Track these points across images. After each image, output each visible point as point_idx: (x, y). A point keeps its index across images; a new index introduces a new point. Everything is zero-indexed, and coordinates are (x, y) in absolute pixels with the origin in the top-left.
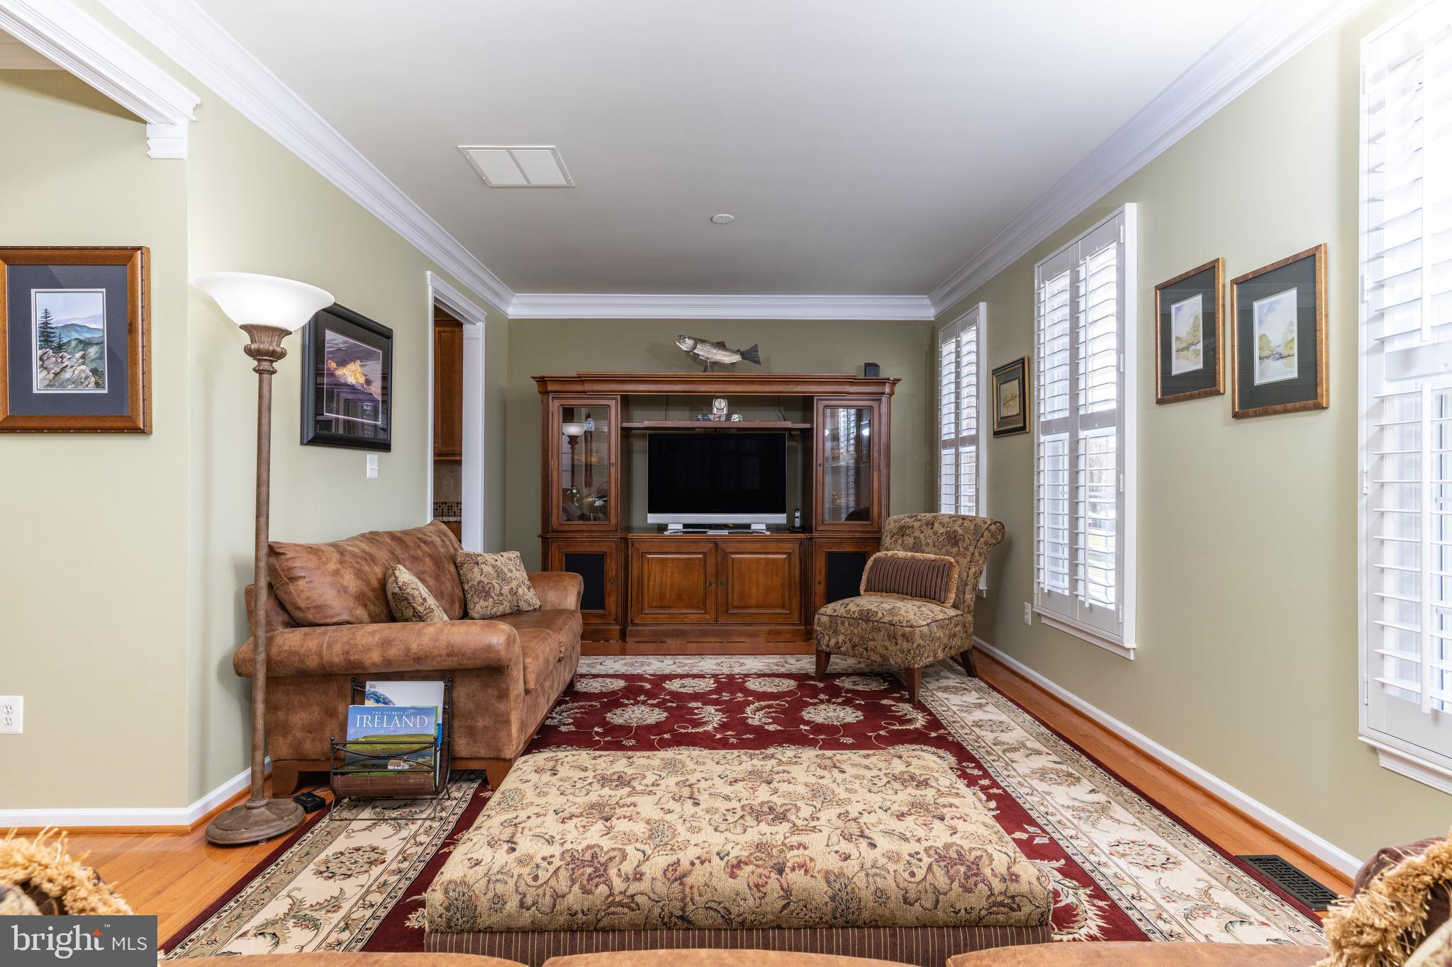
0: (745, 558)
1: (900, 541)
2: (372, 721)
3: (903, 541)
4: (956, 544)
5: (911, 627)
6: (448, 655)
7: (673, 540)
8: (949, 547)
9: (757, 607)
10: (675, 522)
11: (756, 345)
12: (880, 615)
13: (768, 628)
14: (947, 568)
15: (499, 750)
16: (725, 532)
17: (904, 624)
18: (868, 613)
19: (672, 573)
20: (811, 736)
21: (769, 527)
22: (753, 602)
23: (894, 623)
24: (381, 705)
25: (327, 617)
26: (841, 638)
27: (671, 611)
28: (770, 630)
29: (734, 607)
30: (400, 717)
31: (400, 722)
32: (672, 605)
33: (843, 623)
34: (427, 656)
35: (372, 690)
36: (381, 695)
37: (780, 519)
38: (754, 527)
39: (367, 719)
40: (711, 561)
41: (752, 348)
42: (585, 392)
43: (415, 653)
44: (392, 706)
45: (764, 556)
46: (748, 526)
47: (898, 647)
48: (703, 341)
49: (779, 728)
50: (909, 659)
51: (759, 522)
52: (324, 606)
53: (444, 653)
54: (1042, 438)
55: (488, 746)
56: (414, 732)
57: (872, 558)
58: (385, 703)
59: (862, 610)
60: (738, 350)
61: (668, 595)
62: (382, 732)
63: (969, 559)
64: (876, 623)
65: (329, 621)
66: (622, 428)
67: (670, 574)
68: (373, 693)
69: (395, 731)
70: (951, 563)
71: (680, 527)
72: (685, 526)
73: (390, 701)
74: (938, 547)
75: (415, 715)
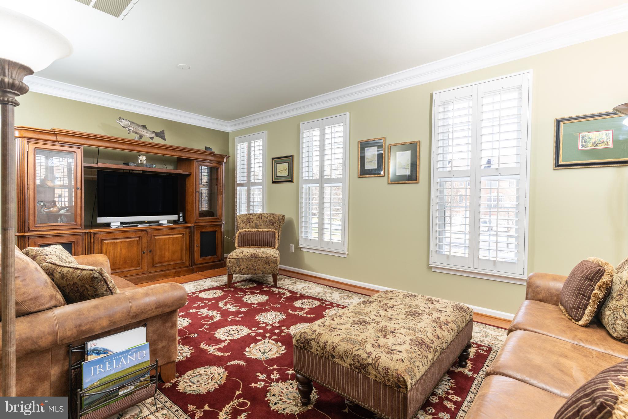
0: (162, 239)
1: (248, 225)
2: (104, 368)
3: (250, 225)
4: (273, 224)
5: (275, 258)
6: (156, 308)
7: (116, 232)
8: (270, 226)
9: (168, 261)
10: (115, 222)
11: (163, 131)
12: (260, 255)
13: (174, 271)
14: (274, 234)
15: (170, 358)
16: (146, 225)
17: (272, 257)
18: (255, 255)
19: (121, 250)
20: (263, 308)
21: (169, 222)
22: (166, 259)
23: (267, 257)
24: (102, 356)
25: (41, 305)
26: (242, 267)
27: (120, 270)
28: (176, 272)
29: (157, 263)
30: (125, 358)
31: (126, 361)
32: (120, 267)
33: (243, 261)
34: (142, 312)
35: (93, 347)
36: (101, 348)
37: (175, 217)
38: (161, 222)
39: (100, 367)
40: (144, 240)
41: (161, 132)
42: (57, 141)
43: (134, 312)
44: (110, 353)
45: (171, 236)
46: (158, 222)
47: (270, 266)
48: (134, 123)
49: (247, 309)
50: (275, 270)
51: (164, 220)
52: (38, 297)
53: (154, 307)
54: (304, 186)
55: (164, 357)
56: (136, 363)
57: (238, 233)
58: (104, 353)
59: (251, 254)
60: (154, 131)
61: (118, 261)
62: (113, 372)
63: (278, 230)
64: (259, 258)
65: (42, 307)
66: (85, 167)
67: (119, 250)
68: (94, 350)
69: (123, 368)
70: (274, 232)
71: (119, 224)
72: (122, 223)
73: (109, 351)
74: (266, 226)
75: (136, 352)
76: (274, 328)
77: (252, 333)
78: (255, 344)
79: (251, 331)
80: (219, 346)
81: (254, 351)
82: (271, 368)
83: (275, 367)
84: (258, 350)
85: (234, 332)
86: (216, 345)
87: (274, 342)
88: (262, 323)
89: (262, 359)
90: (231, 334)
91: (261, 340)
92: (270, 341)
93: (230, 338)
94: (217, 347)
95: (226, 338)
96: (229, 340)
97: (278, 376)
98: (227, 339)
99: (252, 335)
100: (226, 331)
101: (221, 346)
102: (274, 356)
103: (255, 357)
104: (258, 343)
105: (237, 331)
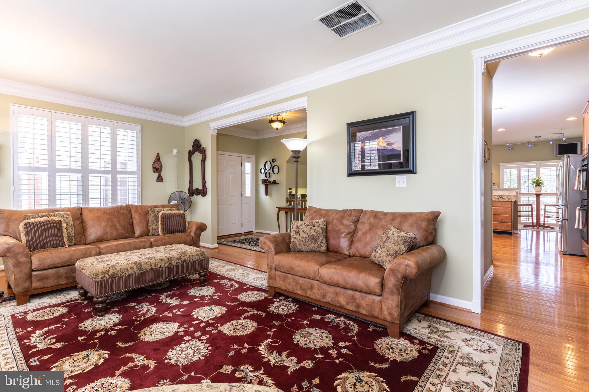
76: (192, 334)
77: (219, 327)
78: (217, 316)
79: (219, 328)
80: (248, 314)
81: (219, 311)
82: (209, 301)
83: (205, 302)
84: (215, 312)
85: (238, 327)
86: (251, 314)
87: (199, 318)
88: (204, 340)
89: (213, 306)
90: (240, 325)
91: (211, 319)
92: (202, 319)
93: (240, 321)
94: (250, 313)
95: (244, 321)
96: (241, 319)
97: (206, 298)
98: (242, 319)
99: (218, 324)
100: (246, 328)
101: (246, 314)
102: (204, 307)
103: (219, 307)
104: (214, 317)
105: (234, 329)
